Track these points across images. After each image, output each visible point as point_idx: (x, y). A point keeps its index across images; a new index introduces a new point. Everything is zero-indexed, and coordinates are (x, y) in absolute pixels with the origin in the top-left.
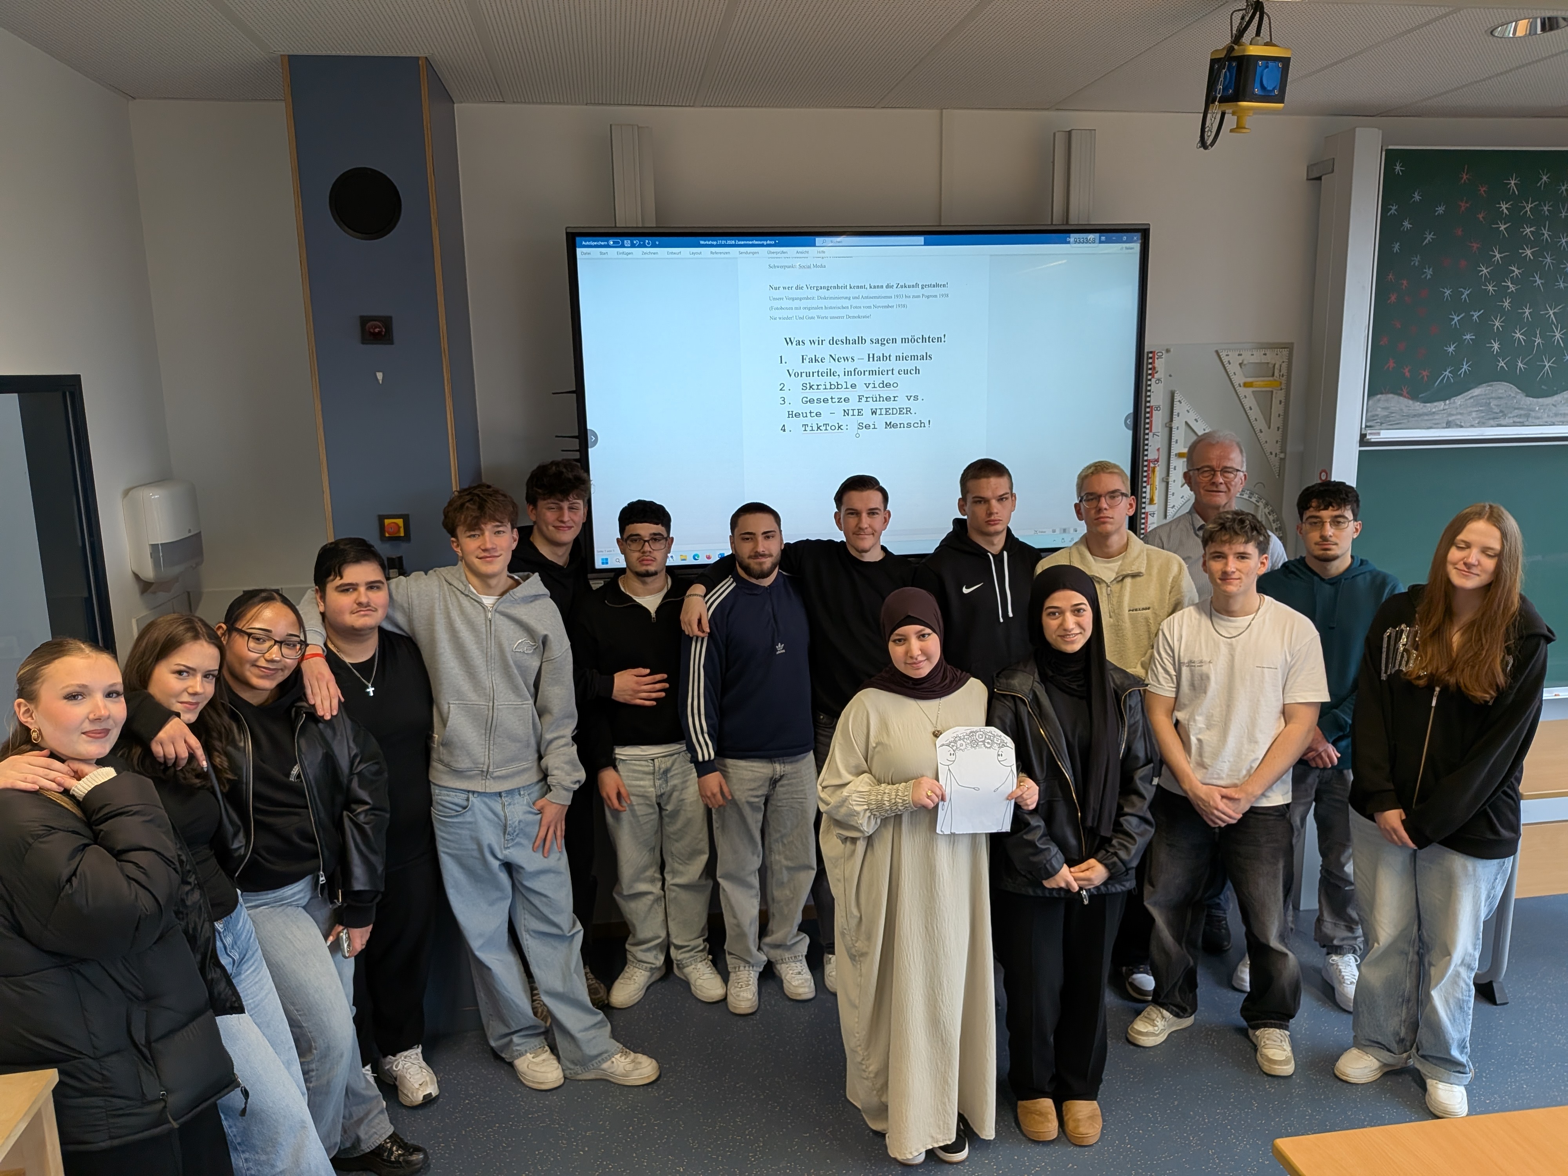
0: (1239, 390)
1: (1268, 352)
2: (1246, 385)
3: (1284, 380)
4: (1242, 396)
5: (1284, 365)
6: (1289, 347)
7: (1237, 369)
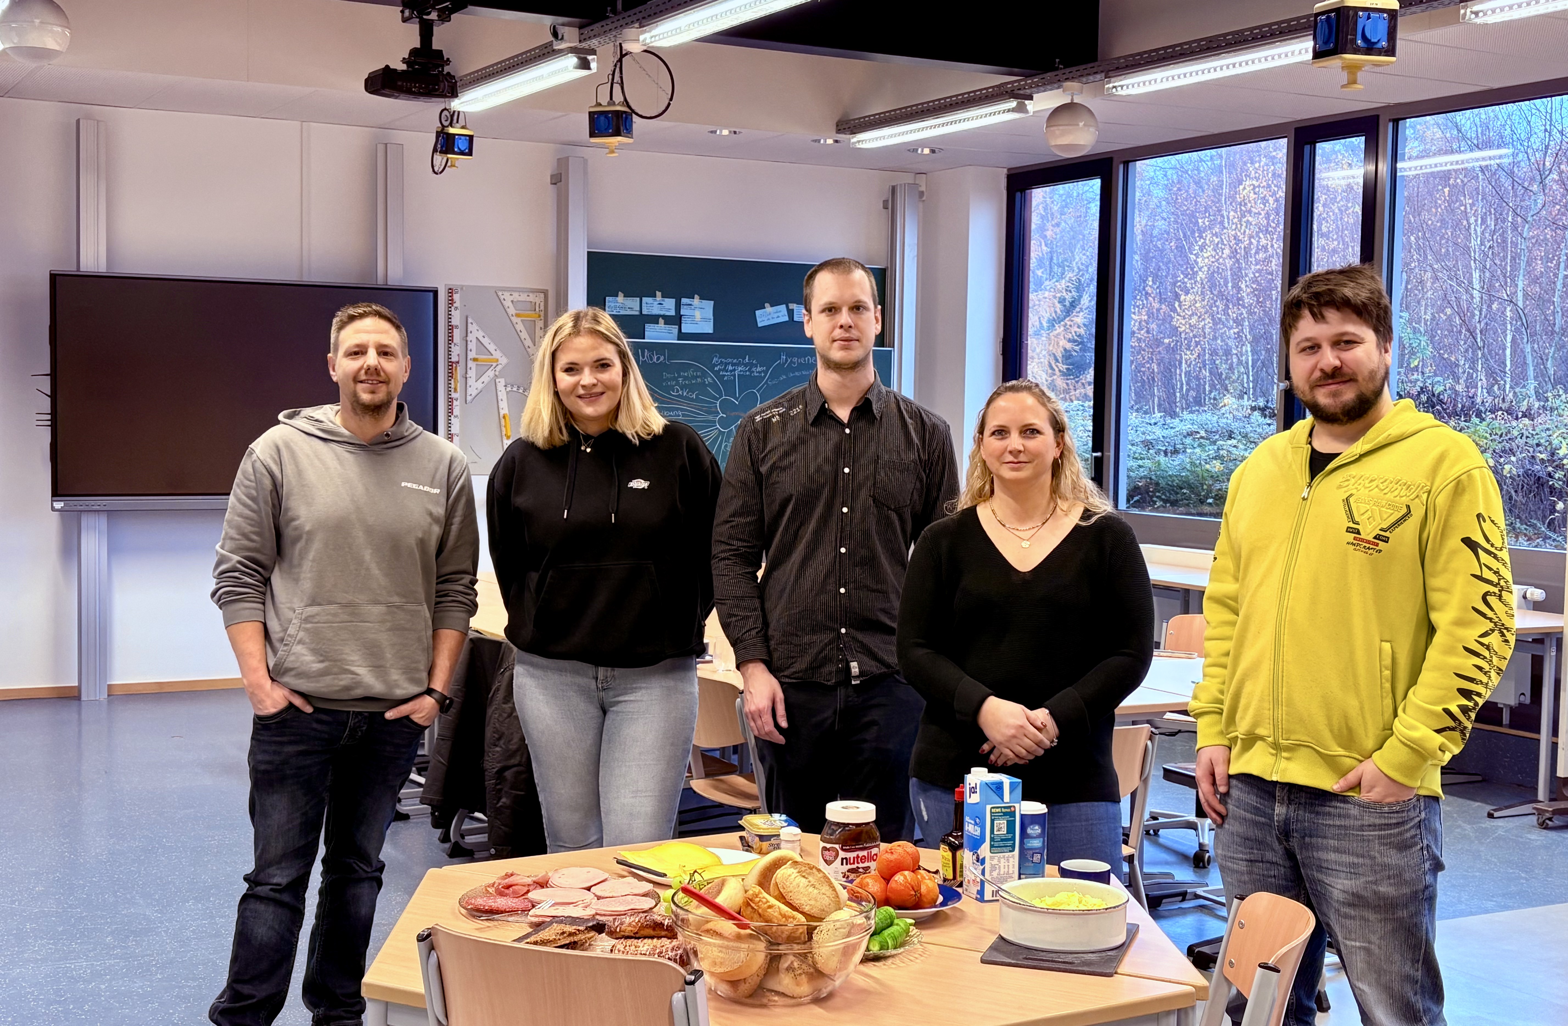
0: (512, 318)
1: (531, 295)
2: (517, 315)
3: (542, 314)
4: (514, 322)
5: (542, 304)
6: (545, 293)
7: (510, 304)
